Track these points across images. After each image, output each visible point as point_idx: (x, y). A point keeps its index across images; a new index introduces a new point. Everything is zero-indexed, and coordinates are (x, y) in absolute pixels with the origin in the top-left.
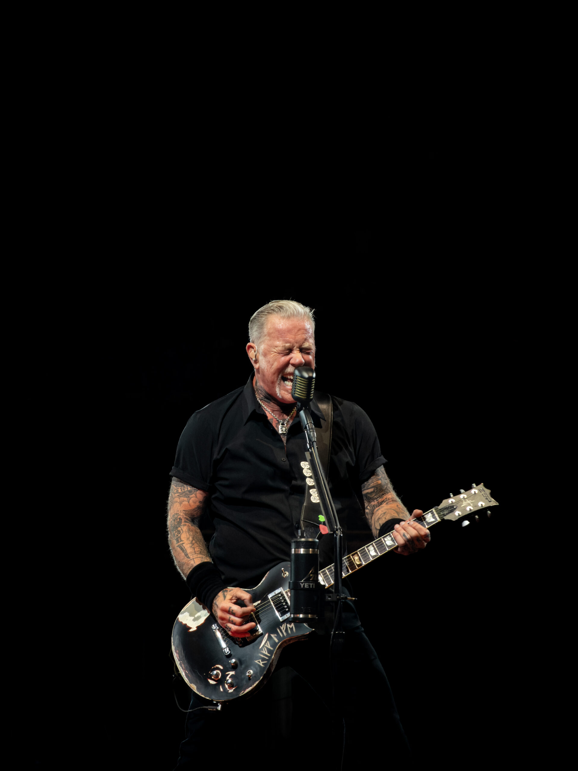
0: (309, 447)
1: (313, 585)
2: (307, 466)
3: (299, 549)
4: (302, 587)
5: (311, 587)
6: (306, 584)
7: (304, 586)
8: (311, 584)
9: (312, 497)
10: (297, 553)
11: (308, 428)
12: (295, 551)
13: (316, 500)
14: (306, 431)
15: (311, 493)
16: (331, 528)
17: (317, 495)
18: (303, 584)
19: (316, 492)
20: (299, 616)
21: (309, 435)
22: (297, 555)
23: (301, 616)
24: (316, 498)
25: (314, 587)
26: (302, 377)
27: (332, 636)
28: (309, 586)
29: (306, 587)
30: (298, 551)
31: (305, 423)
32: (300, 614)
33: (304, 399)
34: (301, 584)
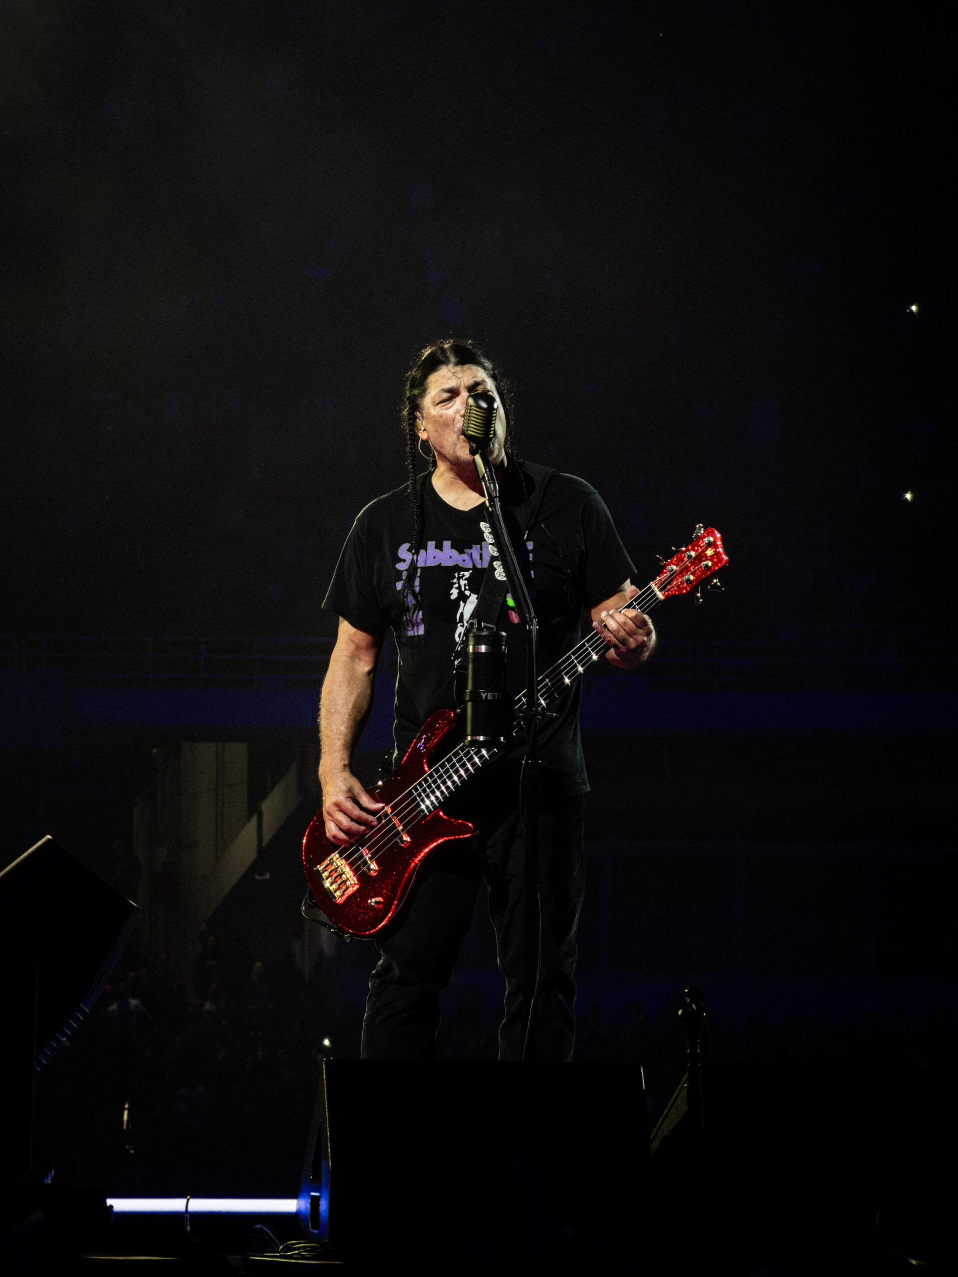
0: (488, 506)
1: (498, 696)
2: (488, 529)
3: (480, 646)
4: (484, 698)
5: (496, 698)
6: (489, 694)
7: (486, 696)
8: (496, 694)
9: (496, 572)
10: (476, 651)
11: (487, 479)
12: (474, 648)
13: (502, 577)
14: (483, 483)
15: (496, 566)
16: (521, 615)
17: (502, 570)
18: (486, 694)
19: (501, 567)
20: (479, 738)
21: (489, 487)
22: (477, 654)
23: (481, 738)
24: (502, 574)
25: (500, 699)
26: (479, 407)
27: (523, 765)
28: (494, 696)
29: (489, 698)
30: (478, 648)
31: (482, 471)
32: (480, 736)
33: (482, 437)
34: (482, 693)
